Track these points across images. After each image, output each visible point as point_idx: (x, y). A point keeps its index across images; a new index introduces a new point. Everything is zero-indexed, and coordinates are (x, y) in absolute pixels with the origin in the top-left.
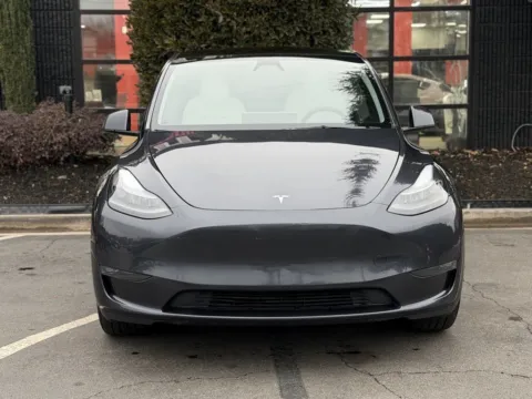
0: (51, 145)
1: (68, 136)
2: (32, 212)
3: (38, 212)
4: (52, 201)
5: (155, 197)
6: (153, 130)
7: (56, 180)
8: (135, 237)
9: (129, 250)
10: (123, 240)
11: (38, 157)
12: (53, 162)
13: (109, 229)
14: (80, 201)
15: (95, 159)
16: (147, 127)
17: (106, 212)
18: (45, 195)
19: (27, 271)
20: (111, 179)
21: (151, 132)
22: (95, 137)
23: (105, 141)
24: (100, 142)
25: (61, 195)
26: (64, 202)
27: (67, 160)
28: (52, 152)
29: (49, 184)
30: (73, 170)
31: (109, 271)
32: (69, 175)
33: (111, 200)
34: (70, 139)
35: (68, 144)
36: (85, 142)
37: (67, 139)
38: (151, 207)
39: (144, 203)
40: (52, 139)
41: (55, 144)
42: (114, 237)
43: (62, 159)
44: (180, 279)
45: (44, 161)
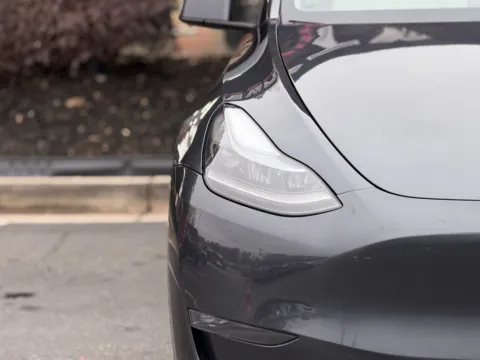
0: (55, 38)
1: (88, 18)
2: (18, 173)
3: (31, 173)
4: (56, 151)
5: (303, 170)
6: (285, 22)
7: (63, 108)
8: (254, 250)
9: (244, 275)
10: (232, 254)
11: (29, 62)
12: (58, 71)
13: (206, 230)
14: (113, 152)
15: (137, 65)
16: (274, 14)
17: (199, 197)
18: (44, 138)
19: (20, 301)
20: (207, 127)
21: (282, 27)
22: (140, 20)
23: (157, 25)
24: (150, 29)
25: (74, 138)
26: (81, 154)
27: (84, 67)
28: (55, 52)
29: (49, 116)
30: (97, 86)
31: (207, 321)
32: (89, 99)
33: (211, 174)
34: (91, 25)
35: (87, 37)
36: (119, 30)
37: (85, 25)
38: (295, 191)
39: (281, 182)
40: (54, 22)
41: (62, 34)
42: (215, 246)
43: (75, 64)
44: (348, 342)
45: (41, 70)
